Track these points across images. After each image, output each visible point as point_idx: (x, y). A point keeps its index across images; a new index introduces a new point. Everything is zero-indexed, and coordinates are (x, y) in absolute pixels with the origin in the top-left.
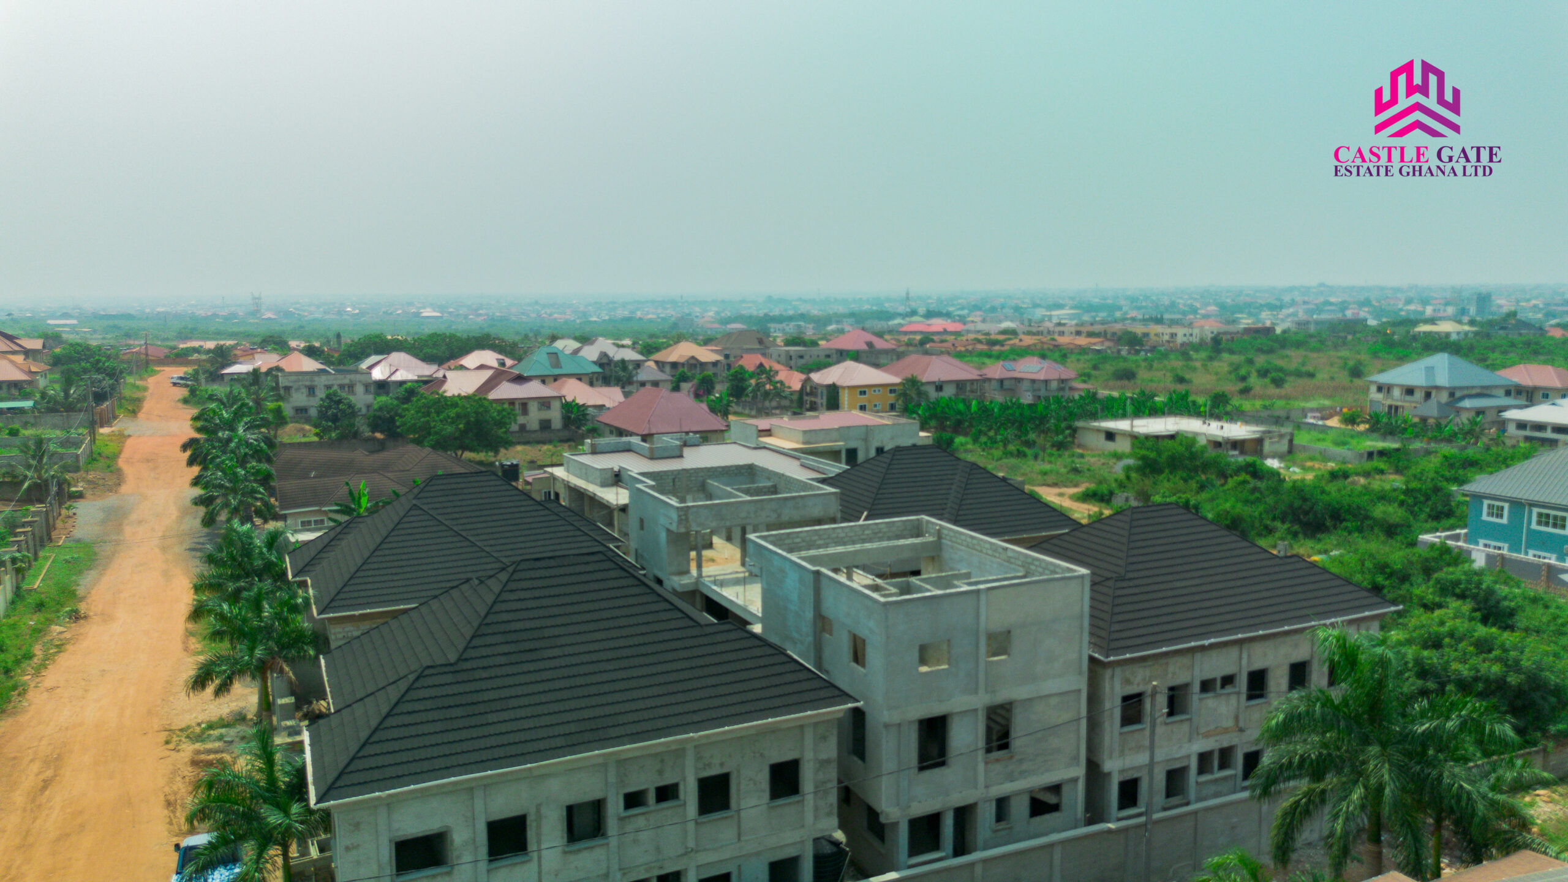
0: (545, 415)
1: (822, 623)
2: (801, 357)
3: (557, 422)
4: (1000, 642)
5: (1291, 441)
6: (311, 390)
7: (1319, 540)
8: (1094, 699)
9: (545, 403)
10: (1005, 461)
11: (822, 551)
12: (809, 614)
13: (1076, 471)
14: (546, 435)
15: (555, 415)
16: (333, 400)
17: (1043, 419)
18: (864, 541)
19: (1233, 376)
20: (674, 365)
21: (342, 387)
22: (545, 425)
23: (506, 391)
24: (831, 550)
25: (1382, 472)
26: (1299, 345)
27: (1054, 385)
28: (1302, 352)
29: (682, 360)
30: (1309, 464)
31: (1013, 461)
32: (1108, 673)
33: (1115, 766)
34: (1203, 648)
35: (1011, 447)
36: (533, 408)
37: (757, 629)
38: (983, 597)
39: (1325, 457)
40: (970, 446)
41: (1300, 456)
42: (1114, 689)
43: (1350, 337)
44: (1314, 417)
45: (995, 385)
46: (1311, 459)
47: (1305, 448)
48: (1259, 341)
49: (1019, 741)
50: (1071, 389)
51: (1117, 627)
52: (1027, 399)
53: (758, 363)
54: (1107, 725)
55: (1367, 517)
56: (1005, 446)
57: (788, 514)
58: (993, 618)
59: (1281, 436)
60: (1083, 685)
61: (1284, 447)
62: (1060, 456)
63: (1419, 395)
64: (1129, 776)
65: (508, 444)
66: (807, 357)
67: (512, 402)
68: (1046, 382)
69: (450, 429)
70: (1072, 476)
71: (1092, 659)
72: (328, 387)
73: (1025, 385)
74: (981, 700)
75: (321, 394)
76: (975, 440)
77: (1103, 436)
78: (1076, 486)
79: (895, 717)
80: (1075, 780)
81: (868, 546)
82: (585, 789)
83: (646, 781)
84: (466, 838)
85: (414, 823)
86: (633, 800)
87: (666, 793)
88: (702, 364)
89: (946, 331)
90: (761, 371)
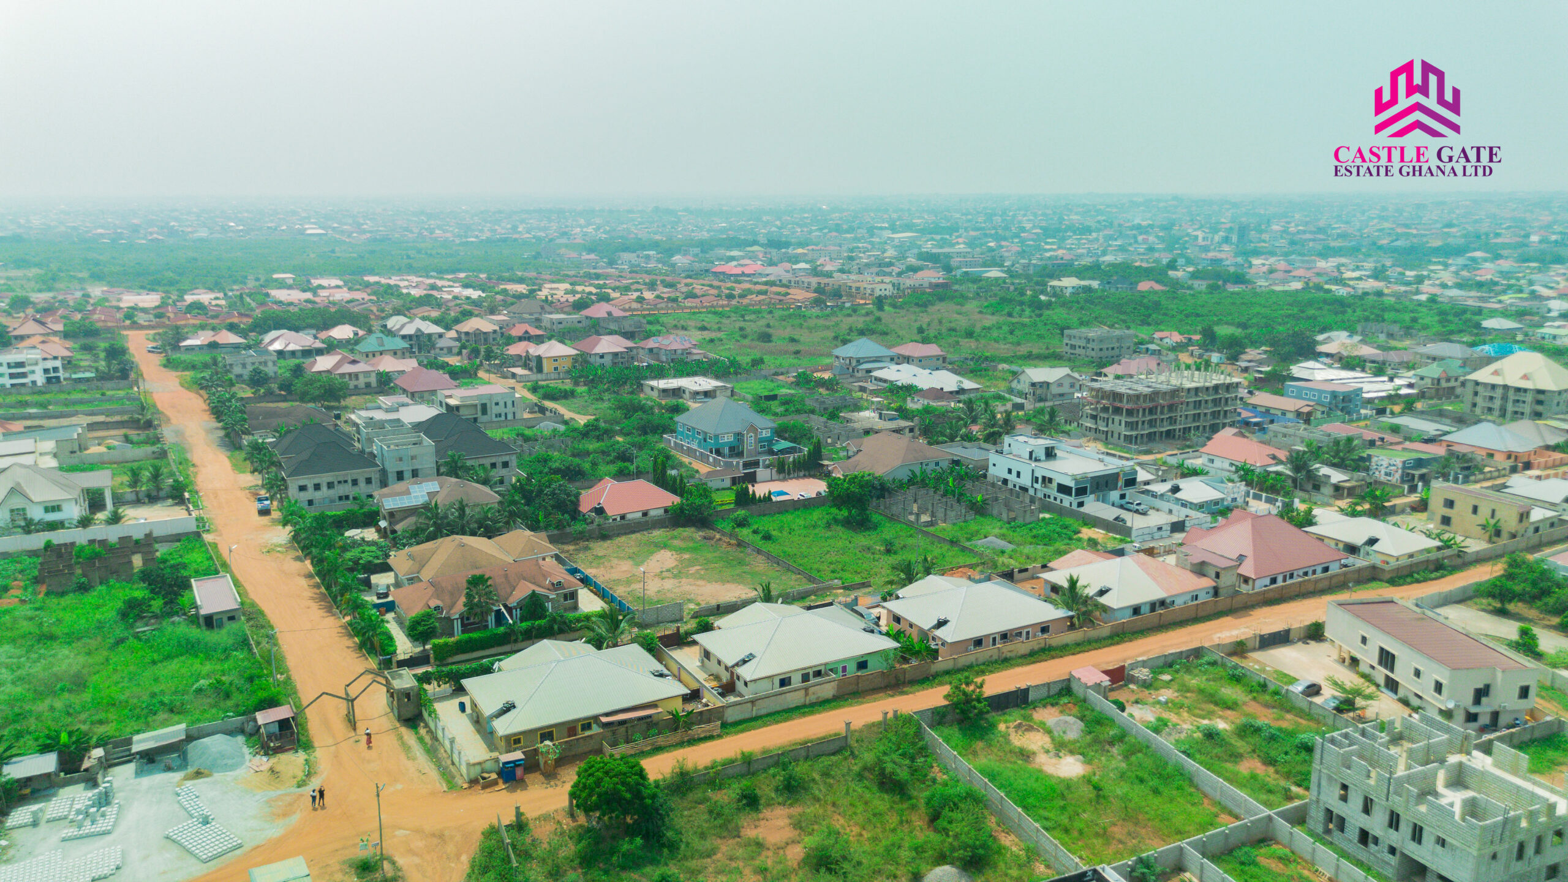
0: (367, 380)
3: (374, 383)
4: (414, 457)
5: (732, 391)
6: (244, 365)
9: (367, 373)
14: (368, 390)
15: (373, 380)
16: (257, 372)
17: (628, 379)
20: (467, 334)
21: (260, 363)
22: (368, 385)
23: (348, 368)
29: (474, 330)
36: (361, 377)
45: (646, 351)
53: (524, 331)
58: (412, 453)
59: (727, 388)
60: (435, 466)
61: (729, 394)
65: (345, 397)
67: (350, 374)
69: (317, 393)
72: (253, 364)
75: (250, 368)
77: (650, 388)
79: (391, 470)
82: (330, 480)
83: (341, 479)
84: (310, 486)
85: (302, 483)
86: (339, 482)
87: (346, 482)
88: (484, 333)
89: (743, 274)
90: (527, 335)
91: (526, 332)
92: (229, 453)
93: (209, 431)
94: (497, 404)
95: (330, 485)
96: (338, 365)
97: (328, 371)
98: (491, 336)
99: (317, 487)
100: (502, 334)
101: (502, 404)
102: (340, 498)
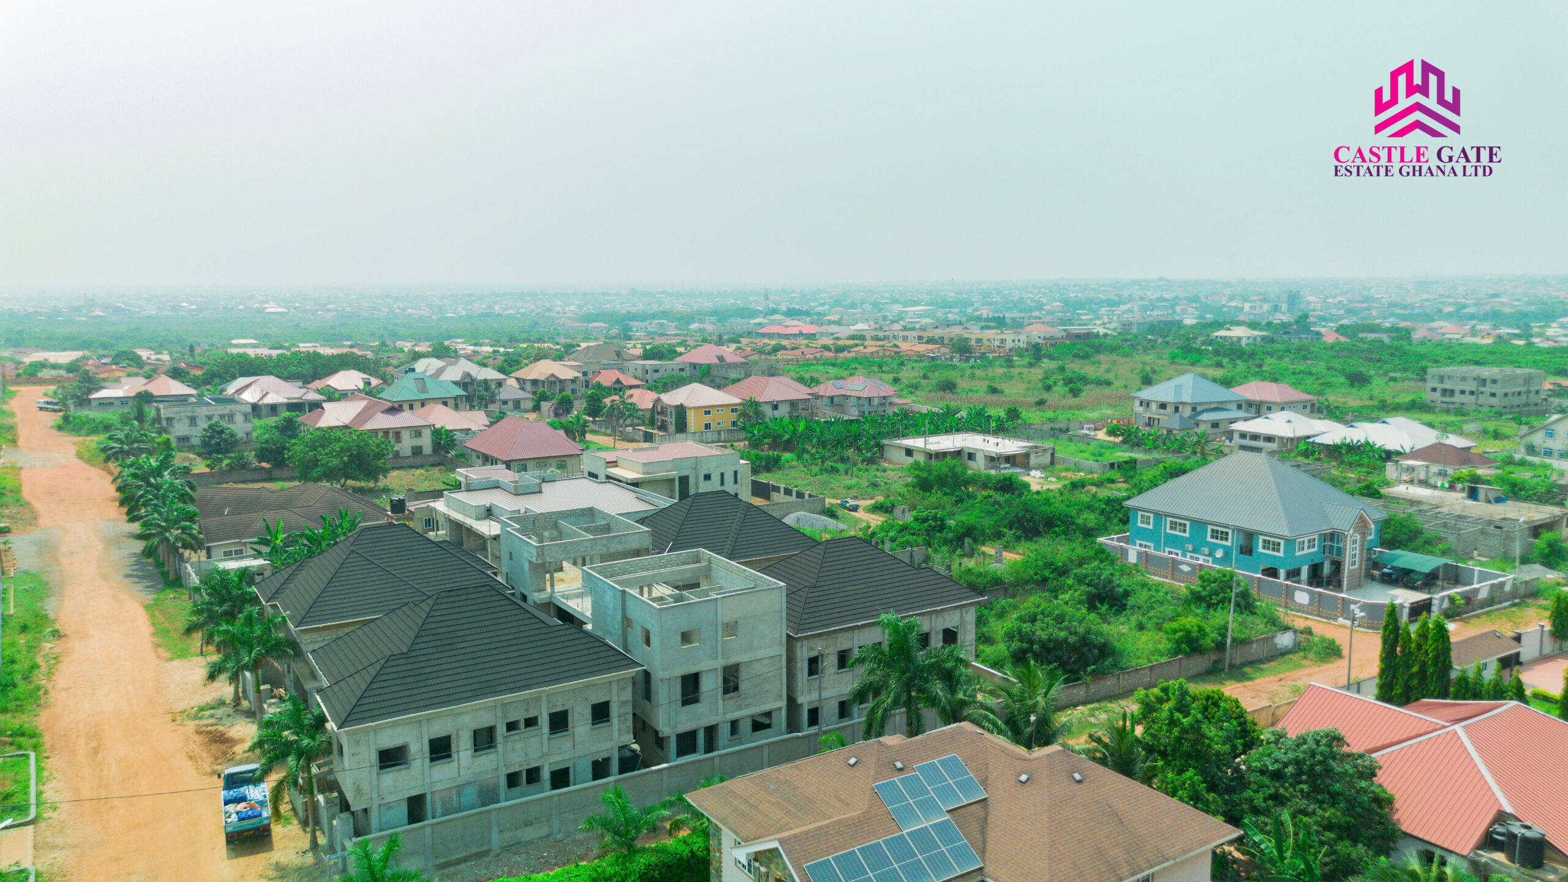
0: (417, 442)
1: (627, 622)
2: (656, 371)
3: (428, 449)
4: (731, 628)
5: (1053, 455)
6: (193, 421)
7: (1036, 542)
8: (791, 660)
9: (417, 432)
10: (819, 477)
11: (631, 576)
12: (619, 617)
13: (874, 485)
14: (418, 460)
15: (426, 442)
16: (215, 431)
17: (857, 437)
18: (661, 567)
19: (1040, 385)
20: (535, 382)
21: (222, 416)
22: (417, 451)
23: (382, 421)
24: (638, 575)
25: (1113, 482)
26: (1112, 350)
27: (876, 402)
28: (1114, 356)
29: (542, 378)
30: (1064, 474)
31: (825, 477)
32: (799, 644)
33: (806, 699)
34: (858, 627)
35: (829, 464)
36: (405, 436)
37: (589, 627)
38: (719, 603)
39: (1078, 468)
40: (794, 463)
41: (1058, 467)
42: (803, 654)
43: (1160, 341)
44: (1089, 429)
45: (826, 401)
46: (1066, 470)
47: (1064, 460)
48: (1078, 347)
49: (744, 686)
50: (891, 404)
51: (806, 616)
52: (853, 413)
53: (614, 379)
54: (799, 676)
55: (1073, 523)
56: (823, 462)
57: (615, 547)
58: (727, 614)
59: (1045, 450)
60: (783, 651)
61: (1047, 459)
62: (867, 470)
63: (1170, 409)
64: (814, 706)
65: (385, 471)
66: (662, 371)
67: (386, 432)
68: (870, 399)
69: (335, 462)
70: (870, 490)
71: (788, 636)
72: (209, 418)
73: (852, 402)
74: (720, 663)
75: (203, 424)
76: (799, 458)
77: (904, 452)
78: (872, 498)
79: (667, 675)
80: (780, 709)
81: (662, 570)
82: (484, 720)
83: (519, 715)
84: (418, 748)
85: (389, 740)
86: (511, 726)
87: (531, 722)
88: (561, 381)
89: (801, 334)
90: (618, 386)
91: (618, 381)
92: (150, 598)
93: (112, 542)
94: (707, 477)
95: (484, 739)
96: (363, 416)
97: (346, 427)
98: (571, 386)
99: (440, 749)
100: (587, 383)
101: (716, 477)
102: (512, 780)
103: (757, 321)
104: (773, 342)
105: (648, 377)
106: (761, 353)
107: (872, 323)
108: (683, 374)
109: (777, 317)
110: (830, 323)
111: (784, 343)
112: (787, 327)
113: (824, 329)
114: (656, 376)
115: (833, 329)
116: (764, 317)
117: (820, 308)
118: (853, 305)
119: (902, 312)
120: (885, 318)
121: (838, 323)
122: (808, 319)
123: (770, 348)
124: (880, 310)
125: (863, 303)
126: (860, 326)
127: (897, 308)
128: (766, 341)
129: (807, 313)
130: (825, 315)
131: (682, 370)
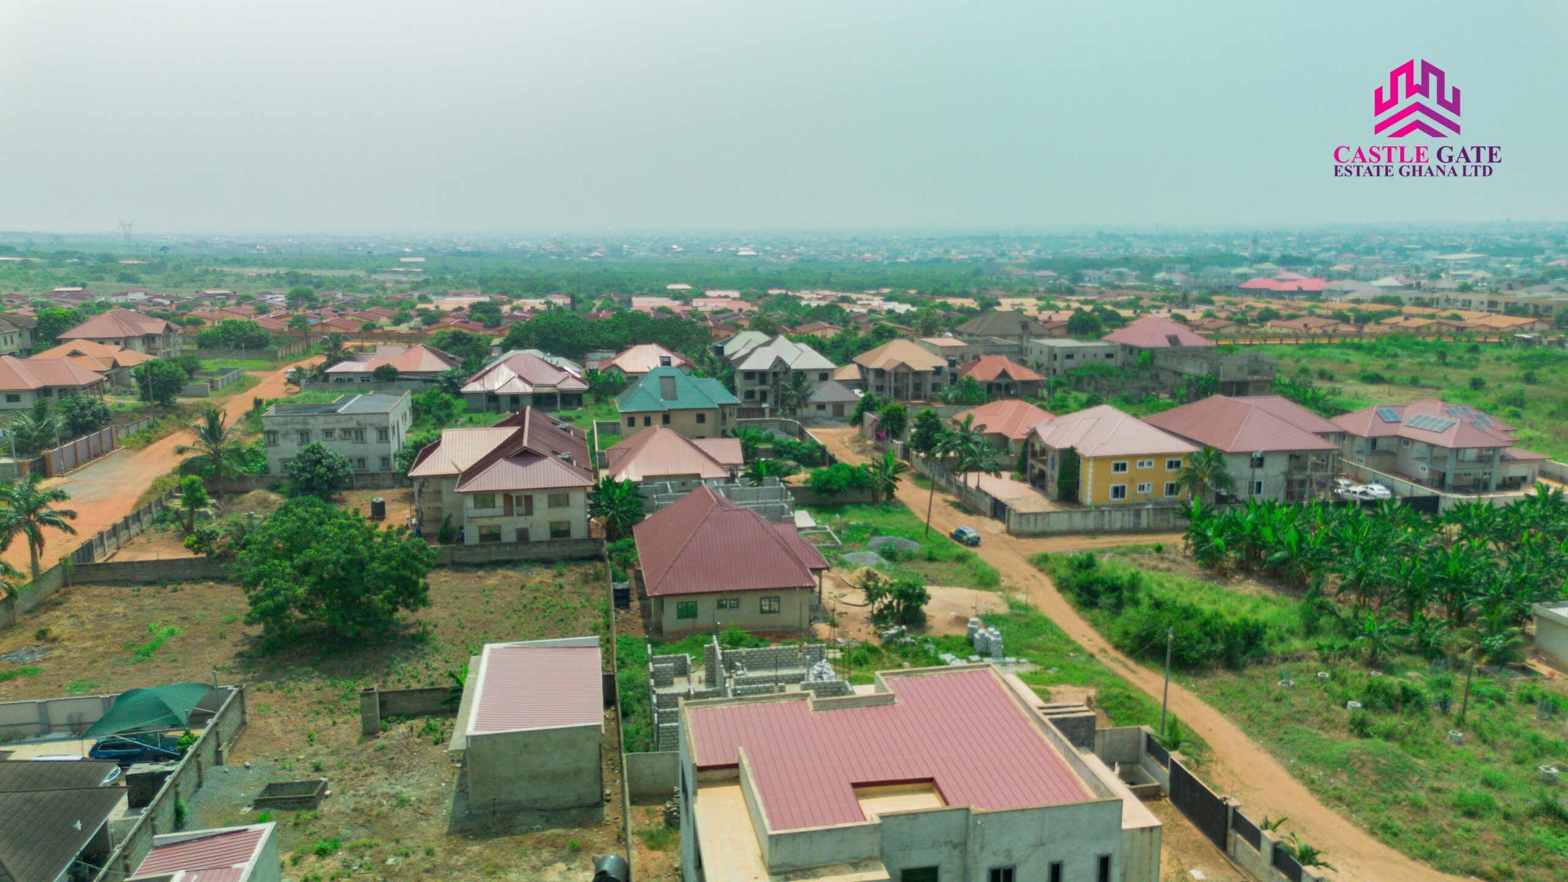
0: (561, 515)
2: (1070, 357)
20: (880, 373)
29: (888, 368)
53: (999, 371)
66: (1078, 357)
88: (917, 374)
89: (1301, 291)
90: (1003, 381)
91: (1004, 374)
98: (930, 380)
100: (954, 377)
103: (1241, 270)
104: (1260, 305)
105: (1057, 365)
106: (1241, 322)
107: (1401, 277)
108: (1110, 362)
109: (1267, 266)
110: (1342, 276)
111: (1275, 305)
112: (1282, 281)
113: (1336, 285)
114: (1069, 363)
115: (1347, 284)
116: (1250, 266)
117: (1323, 256)
118: (1369, 251)
119: (1436, 261)
120: (1418, 269)
121: (1352, 275)
122: (1309, 269)
123: (1255, 313)
124: (1407, 257)
125: (1381, 249)
126: (1389, 281)
127: (1431, 255)
128: (1251, 301)
129: (1308, 262)
130: (1331, 264)
131: (1109, 356)
